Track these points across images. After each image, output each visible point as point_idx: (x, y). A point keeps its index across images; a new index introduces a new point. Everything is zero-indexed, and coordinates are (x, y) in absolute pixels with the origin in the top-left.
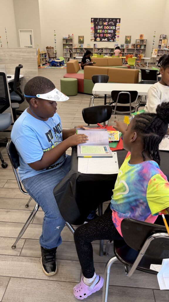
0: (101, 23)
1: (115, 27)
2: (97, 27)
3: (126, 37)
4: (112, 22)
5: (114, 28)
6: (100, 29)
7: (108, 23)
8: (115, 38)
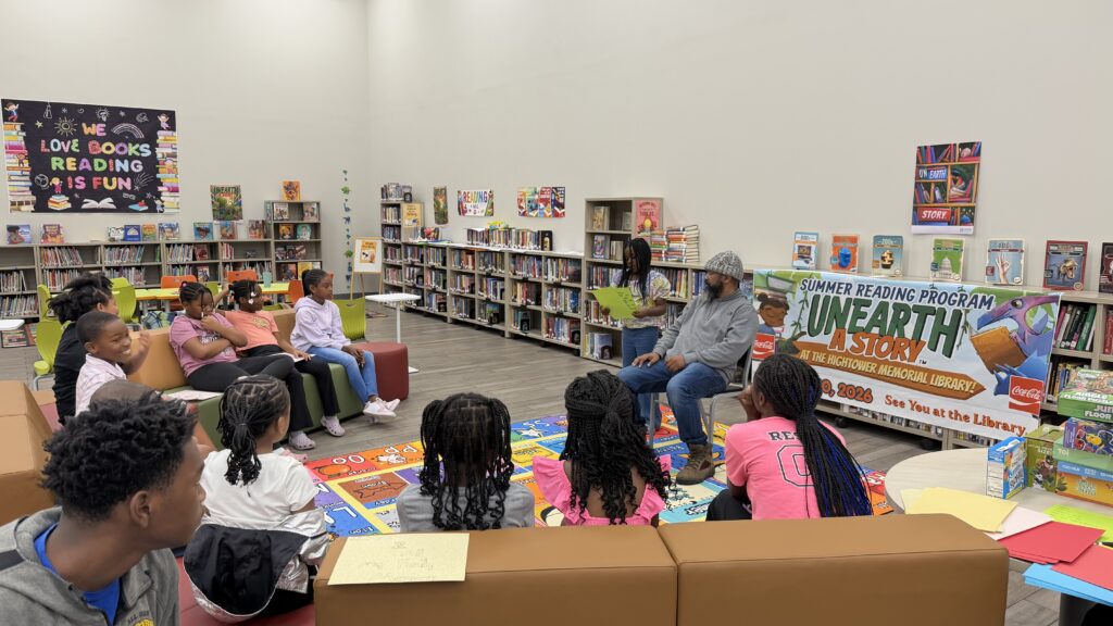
0: (63, 126)
1: (153, 149)
2: (48, 146)
3: (216, 191)
4: (134, 127)
5: (149, 153)
6: (62, 154)
7: (106, 130)
8: (159, 195)
